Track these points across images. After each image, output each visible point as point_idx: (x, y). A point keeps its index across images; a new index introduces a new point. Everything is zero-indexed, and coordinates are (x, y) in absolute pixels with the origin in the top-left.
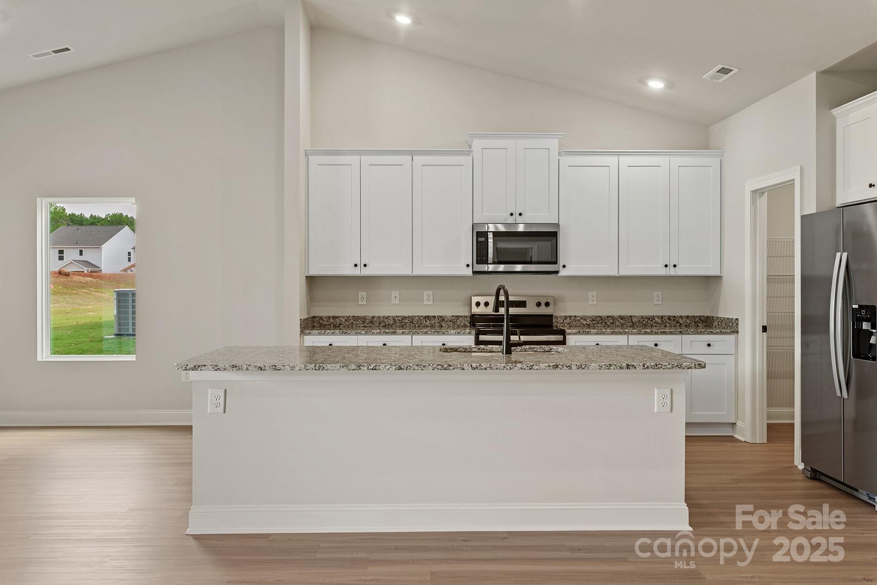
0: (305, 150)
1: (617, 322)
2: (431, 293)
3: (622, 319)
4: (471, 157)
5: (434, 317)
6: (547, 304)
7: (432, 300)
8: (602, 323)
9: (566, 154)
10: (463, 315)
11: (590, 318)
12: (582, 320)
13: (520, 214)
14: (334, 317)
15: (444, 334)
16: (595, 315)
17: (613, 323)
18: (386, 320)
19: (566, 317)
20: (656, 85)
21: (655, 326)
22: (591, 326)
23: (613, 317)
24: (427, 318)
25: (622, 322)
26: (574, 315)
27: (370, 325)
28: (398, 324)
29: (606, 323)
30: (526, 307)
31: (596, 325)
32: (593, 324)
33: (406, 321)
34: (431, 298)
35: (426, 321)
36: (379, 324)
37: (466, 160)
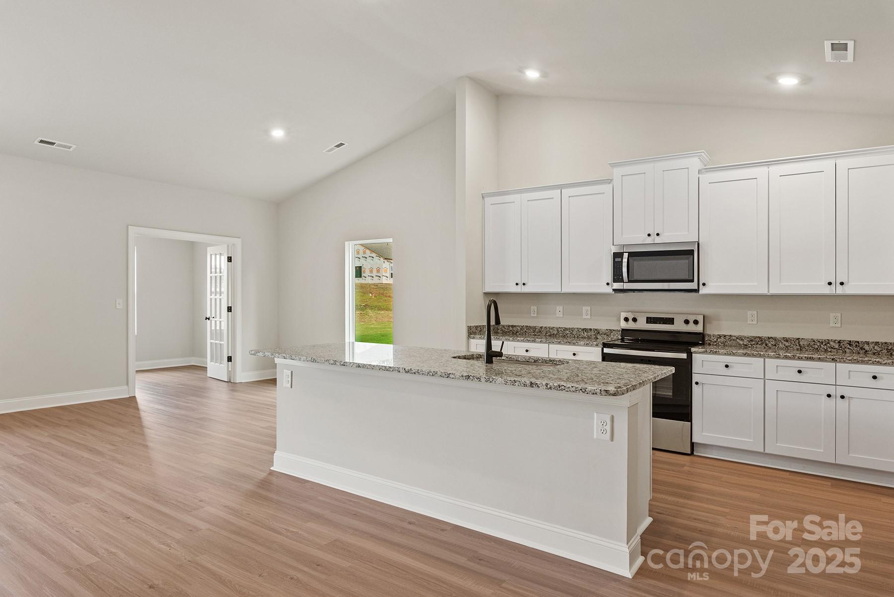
0: (482, 194)
1: (780, 344)
2: (589, 308)
3: (787, 341)
4: (612, 185)
5: (591, 329)
6: (696, 322)
7: (590, 315)
8: (762, 344)
9: (706, 171)
10: (616, 329)
11: (748, 338)
12: (738, 340)
13: (658, 235)
14: (513, 326)
15: (574, 344)
16: (754, 335)
17: (775, 345)
18: (551, 331)
19: (720, 337)
20: (788, 82)
21: (830, 352)
22: (749, 347)
23: (775, 339)
24: (585, 330)
25: (787, 344)
26: (729, 334)
27: (539, 334)
28: (561, 334)
29: (766, 345)
30: (673, 324)
31: (755, 346)
32: (751, 344)
33: (568, 332)
34: (589, 312)
35: (584, 333)
36: (546, 334)
37: (607, 188)
